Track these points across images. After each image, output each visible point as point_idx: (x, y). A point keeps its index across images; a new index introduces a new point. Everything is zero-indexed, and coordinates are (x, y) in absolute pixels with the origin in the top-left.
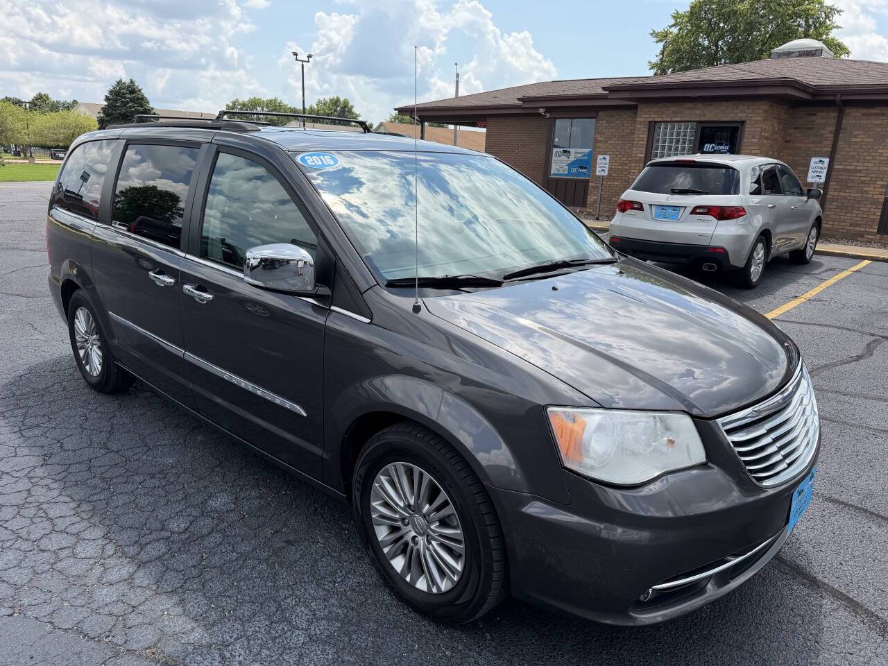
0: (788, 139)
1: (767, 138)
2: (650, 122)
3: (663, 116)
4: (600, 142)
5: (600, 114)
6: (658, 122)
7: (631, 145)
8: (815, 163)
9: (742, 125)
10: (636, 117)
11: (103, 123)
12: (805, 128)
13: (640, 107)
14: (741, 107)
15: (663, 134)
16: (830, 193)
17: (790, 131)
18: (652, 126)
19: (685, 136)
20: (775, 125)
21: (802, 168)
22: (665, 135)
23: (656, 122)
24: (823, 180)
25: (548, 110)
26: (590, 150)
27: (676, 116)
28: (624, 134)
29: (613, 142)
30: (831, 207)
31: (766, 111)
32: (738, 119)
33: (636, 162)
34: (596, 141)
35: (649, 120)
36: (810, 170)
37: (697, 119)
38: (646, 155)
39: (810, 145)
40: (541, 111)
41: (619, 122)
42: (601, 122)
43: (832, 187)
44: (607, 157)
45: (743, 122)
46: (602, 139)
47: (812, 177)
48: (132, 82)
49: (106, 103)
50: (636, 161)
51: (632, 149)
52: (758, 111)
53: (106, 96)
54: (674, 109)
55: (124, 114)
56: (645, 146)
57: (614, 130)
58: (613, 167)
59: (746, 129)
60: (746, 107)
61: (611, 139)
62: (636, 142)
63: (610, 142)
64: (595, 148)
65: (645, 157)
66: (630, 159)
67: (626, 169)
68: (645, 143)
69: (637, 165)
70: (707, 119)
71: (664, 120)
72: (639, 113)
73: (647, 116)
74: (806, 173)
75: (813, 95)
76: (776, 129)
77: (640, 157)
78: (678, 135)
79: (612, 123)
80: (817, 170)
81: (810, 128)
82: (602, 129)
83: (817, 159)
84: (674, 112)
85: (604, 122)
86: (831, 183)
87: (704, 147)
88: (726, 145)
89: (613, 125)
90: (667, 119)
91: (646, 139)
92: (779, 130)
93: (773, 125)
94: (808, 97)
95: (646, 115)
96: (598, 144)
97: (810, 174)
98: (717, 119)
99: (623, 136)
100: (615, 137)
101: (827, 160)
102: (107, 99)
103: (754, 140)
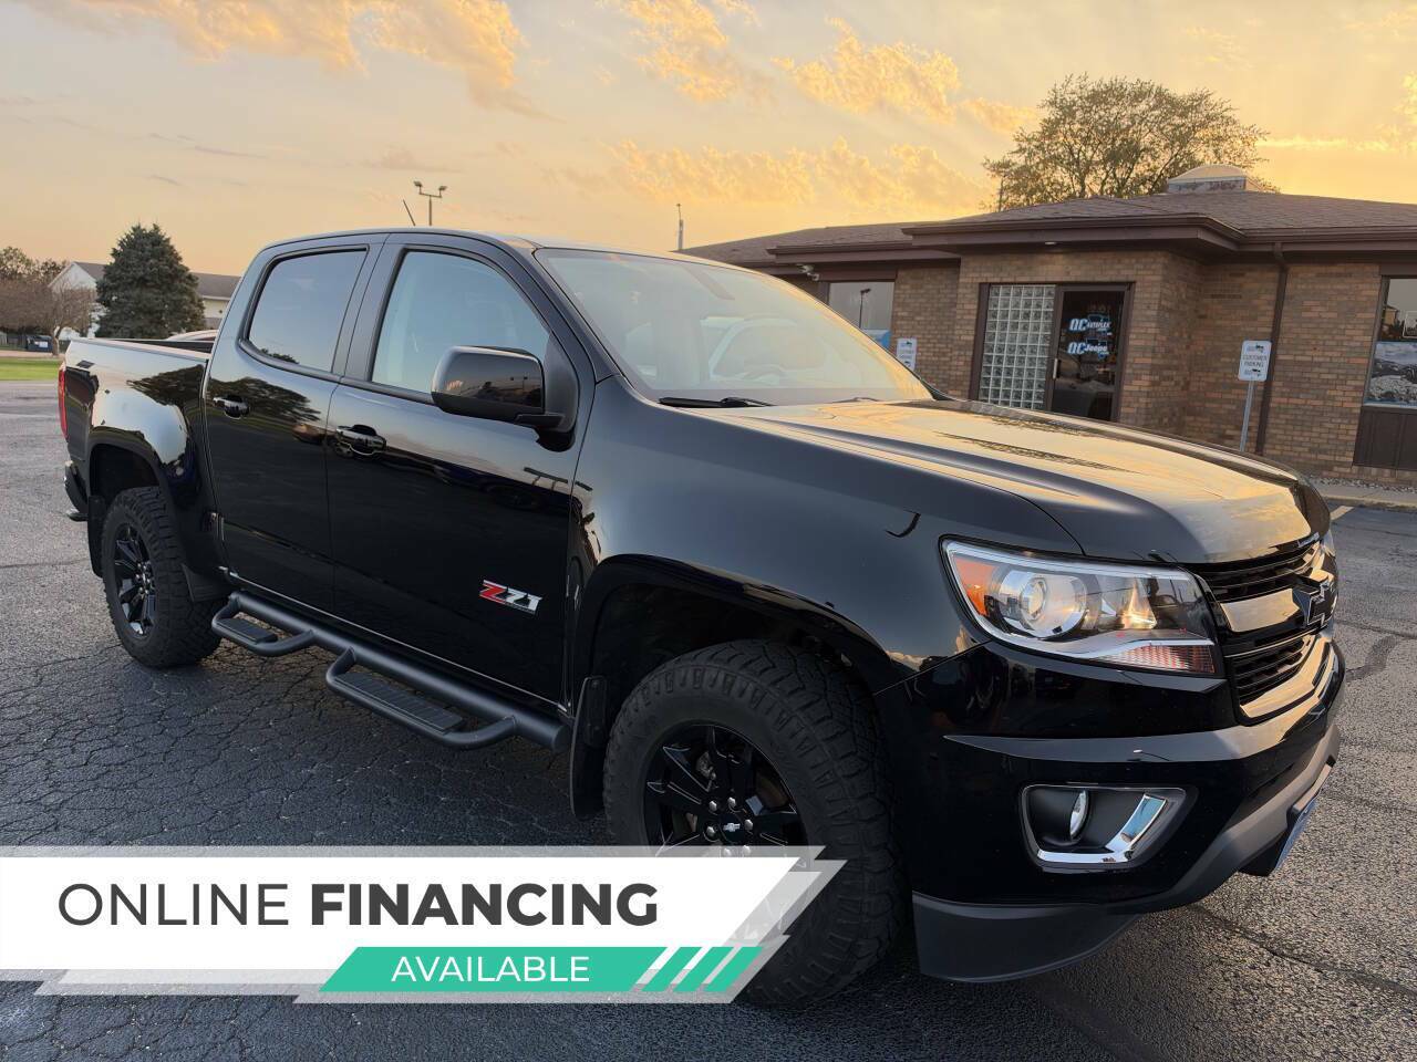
0: (1203, 312)
1: (1170, 311)
2: (981, 284)
3: (1001, 274)
4: (903, 318)
5: (901, 274)
6: (994, 284)
7: (950, 323)
8: (1249, 349)
9: (1129, 289)
10: (958, 278)
11: (105, 291)
12: (1229, 296)
13: (964, 260)
14: (1127, 261)
15: (1003, 301)
16: (1273, 399)
17: (1205, 301)
18: (985, 289)
19: (1039, 306)
20: (1182, 290)
21: (1228, 360)
22: (1006, 305)
23: (990, 284)
24: (1263, 377)
25: (817, 267)
26: (885, 331)
27: (1022, 275)
28: (940, 305)
29: (922, 318)
30: (1278, 421)
31: (1166, 267)
32: (1121, 278)
33: (960, 350)
34: (895, 317)
35: (980, 281)
36: (1243, 361)
37: (1058, 279)
38: (975, 336)
39: (1239, 323)
40: (807, 269)
41: (930, 287)
42: (902, 287)
43: (1277, 389)
44: (913, 341)
45: (1130, 284)
46: (905, 314)
47: (1246, 372)
48: (156, 228)
49: (113, 261)
50: (960, 348)
51: (954, 330)
52: (1153, 267)
53: (115, 249)
54: (1019, 263)
55: (142, 278)
56: (974, 322)
57: (923, 300)
58: (924, 358)
59: (1136, 295)
60: (1134, 261)
61: (919, 314)
62: (959, 317)
63: (918, 318)
64: (894, 328)
65: (975, 340)
66: (950, 346)
67: (945, 362)
68: (975, 318)
69: (962, 353)
70: (1073, 279)
71: (1005, 280)
72: (963, 269)
73: (977, 275)
74: (1236, 367)
75: (1237, 243)
76: (1184, 296)
77: (967, 341)
78: (1027, 305)
79: (921, 287)
80: (1253, 361)
81: (1234, 297)
82: (905, 299)
83: (1254, 344)
84: (1019, 268)
85: (907, 287)
86: (1274, 384)
87: (1069, 325)
88: (1105, 320)
89: (922, 291)
90: (1010, 280)
91: (975, 312)
92: (1187, 297)
93: (1178, 289)
94: (1231, 247)
95: (973, 273)
96: (899, 323)
97: (1243, 367)
98: (1089, 279)
99: (939, 309)
100: (925, 311)
101: (1267, 346)
102: (115, 253)
103: (1149, 313)
